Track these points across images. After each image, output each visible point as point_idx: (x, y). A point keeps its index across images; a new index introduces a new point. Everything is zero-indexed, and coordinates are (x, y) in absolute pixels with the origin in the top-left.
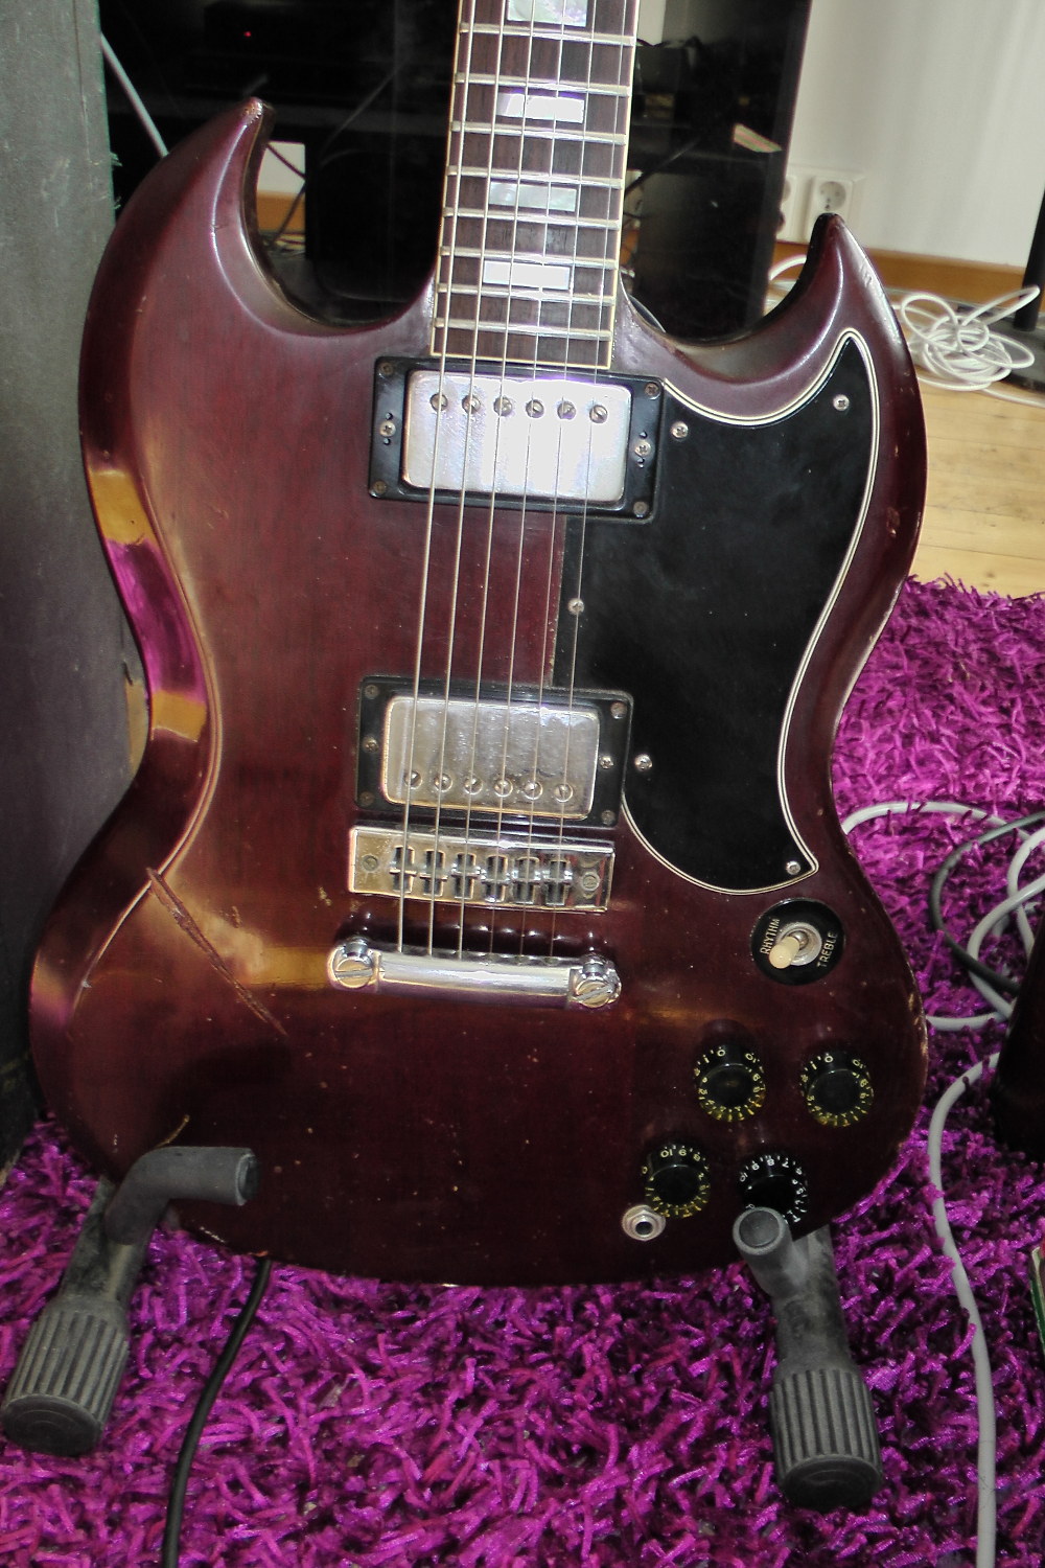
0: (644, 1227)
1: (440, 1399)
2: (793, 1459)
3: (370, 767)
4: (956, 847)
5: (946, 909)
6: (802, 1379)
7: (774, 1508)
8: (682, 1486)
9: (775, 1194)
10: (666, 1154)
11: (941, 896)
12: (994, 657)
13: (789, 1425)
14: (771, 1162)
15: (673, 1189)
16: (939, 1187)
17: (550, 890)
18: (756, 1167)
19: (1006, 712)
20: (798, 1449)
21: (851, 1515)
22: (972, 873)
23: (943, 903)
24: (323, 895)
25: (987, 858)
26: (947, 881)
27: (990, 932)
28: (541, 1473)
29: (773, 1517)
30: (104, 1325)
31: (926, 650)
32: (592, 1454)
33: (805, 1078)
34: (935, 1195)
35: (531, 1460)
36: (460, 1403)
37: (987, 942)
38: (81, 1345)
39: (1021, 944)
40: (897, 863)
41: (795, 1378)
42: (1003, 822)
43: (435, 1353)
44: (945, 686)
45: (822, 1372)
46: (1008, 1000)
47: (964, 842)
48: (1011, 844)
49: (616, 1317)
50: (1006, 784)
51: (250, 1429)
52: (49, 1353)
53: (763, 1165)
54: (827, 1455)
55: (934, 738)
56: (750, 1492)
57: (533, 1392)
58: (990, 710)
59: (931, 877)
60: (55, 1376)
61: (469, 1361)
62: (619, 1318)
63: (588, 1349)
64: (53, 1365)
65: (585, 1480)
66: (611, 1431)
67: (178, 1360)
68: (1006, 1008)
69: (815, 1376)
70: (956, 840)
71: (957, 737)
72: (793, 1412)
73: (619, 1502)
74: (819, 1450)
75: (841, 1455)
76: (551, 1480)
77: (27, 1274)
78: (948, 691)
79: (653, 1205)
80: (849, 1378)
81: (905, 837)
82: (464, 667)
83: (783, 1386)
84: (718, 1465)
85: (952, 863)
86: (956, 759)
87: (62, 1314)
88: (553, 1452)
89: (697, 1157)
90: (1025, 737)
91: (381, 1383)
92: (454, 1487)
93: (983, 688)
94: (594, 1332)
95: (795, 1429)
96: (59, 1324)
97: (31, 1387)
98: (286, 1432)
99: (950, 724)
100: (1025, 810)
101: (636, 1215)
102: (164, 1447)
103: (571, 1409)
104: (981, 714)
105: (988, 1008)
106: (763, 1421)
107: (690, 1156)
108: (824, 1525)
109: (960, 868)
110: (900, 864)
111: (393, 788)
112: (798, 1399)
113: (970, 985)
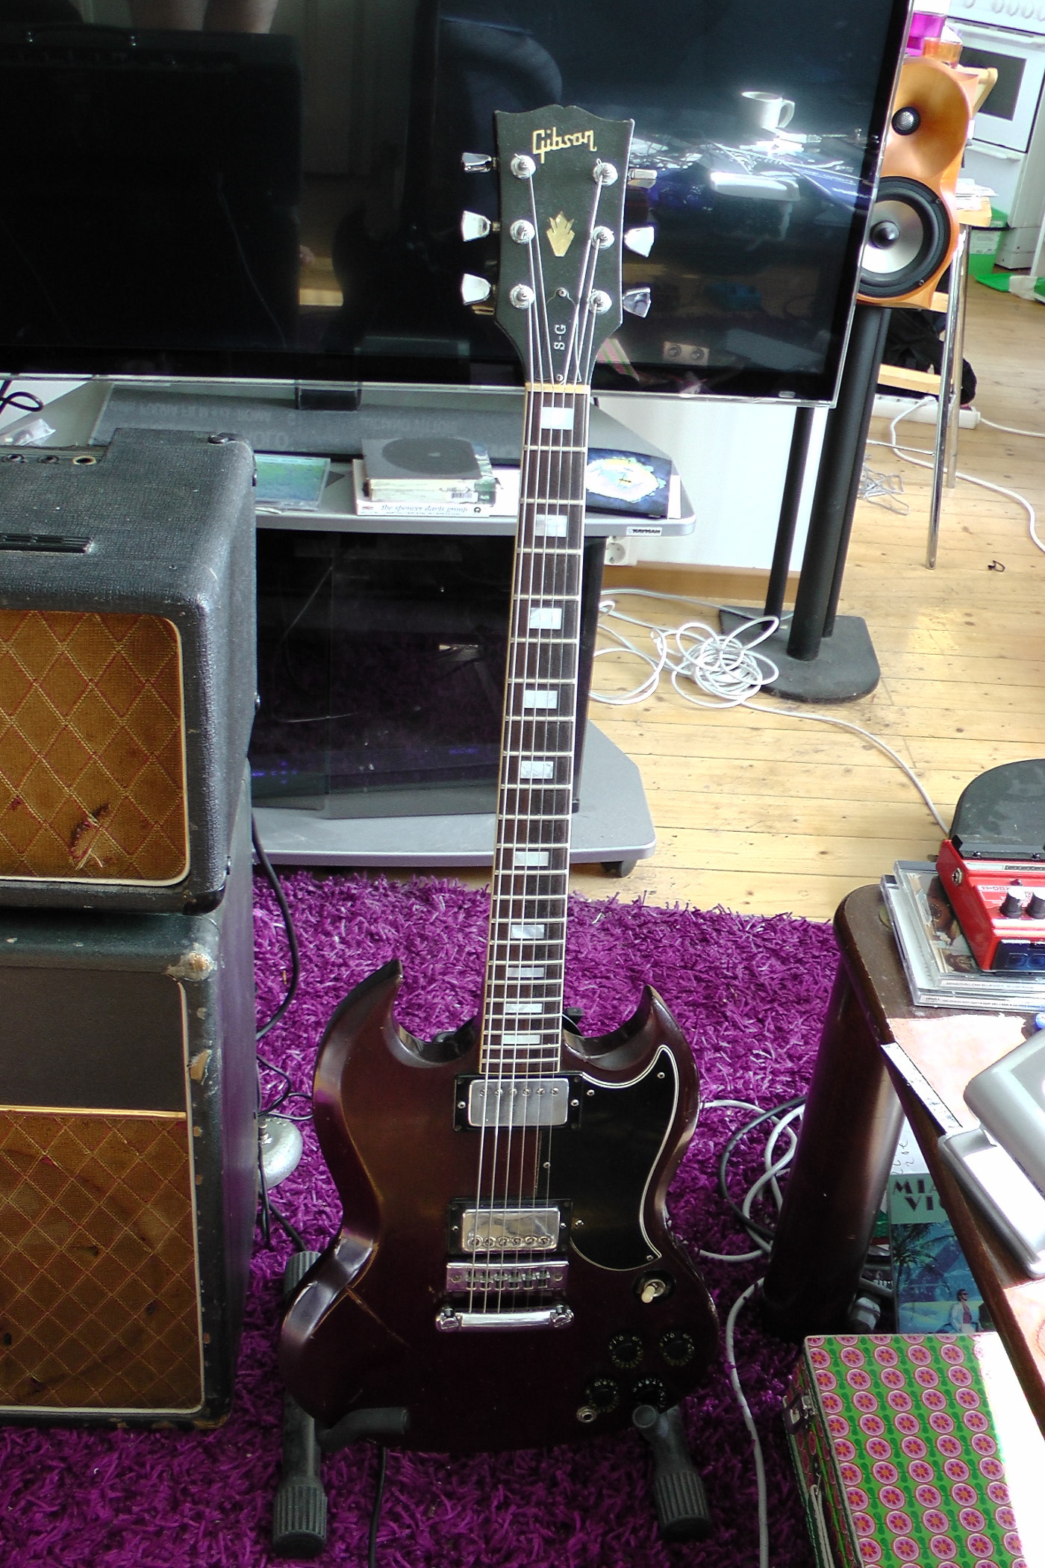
0: (588, 1417)
1: (489, 1507)
2: (667, 1518)
3: (457, 1237)
4: (734, 1133)
5: (729, 1179)
6: (668, 1478)
7: (660, 1542)
8: (613, 1538)
9: (650, 1397)
10: (597, 1384)
11: (726, 1171)
12: (753, 974)
13: (664, 1503)
14: (647, 1382)
15: (600, 1400)
16: (733, 1363)
17: (540, 1282)
18: (640, 1385)
19: (761, 1021)
20: (669, 1513)
21: (698, 1544)
22: (744, 1154)
23: (727, 1175)
24: (430, 1289)
25: (752, 1140)
26: (729, 1161)
27: (755, 1196)
28: (544, 1538)
29: (660, 1548)
30: (315, 1490)
31: (708, 974)
32: (567, 1528)
33: (662, 1345)
34: (732, 1367)
35: (539, 1533)
36: (498, 1508)
37: (754, 1203)
38: (308, 1502)
39: (775, 1204)
40: (698, 1150)
41: (665, 1479)
42: (762, 1111)
43: (480, 1483)
44: (721, 1006)
45: (678, 1474)
46: (768, 1243)
47: (738, 1130)
48: (766, 1129)
49: (570, 1455)
50: (763, 1079)
51: (394, 1533)
52: (294, 1509)
53: (644, 1384)
54: (684, 1516)
55: (717, 1049)
56: (648, 1537)
57: (534, 1498)
58: (751, 1021)
59: (720, 1157)
60: (300, 1519)
61: (500, 1486)
62: (572, 1455)
63: (559, 1473)
64: (297, 1514)
65: (567, 1539)
66: (577, 1515)
67: (349, 1501)
68: (768, 1247)
69: (674, 1476)
70: (733, 1128)
71: (730, 1046)
72: (665, 1495)
73: (584, 1549)
74: (680, 1514)
75: (690, 1515)
76: (548, 1542)
77: (254, 1466)
78: (723, 1009)
79: (592, 1408)
80: (691, 1475)
81: (702, 1129)
82: (499, 1196)
83: (659, 1482)
84: (630, 1526)
85: (731, 1147)
86: (730, 1065)
87: (294, 1488)
88: (548, 1528)
89: (612, 1384)
90: (772, 1042)
91: (455, 1501)
92: (503, 1552)
93: (746, 1004)
94: (560, 1464)
95: (667, 1503)
96: (294, 1494)
97: (290, 1528)
98: (412, 1532)
99: (724, 1038)
100: (775, 1100)
101: (584, 1412)
102: (355, 1547)
103: (553, 1504)
104: (745, 1027)
105: (757, 1247)
106: (651, 1501)
107: (608, 1383)
108: (685, 1550)
109: (736, 1151)
110: (699, 1150)
111: (465, 1246)
112: (667, 1488)
113: (745, 1232)
